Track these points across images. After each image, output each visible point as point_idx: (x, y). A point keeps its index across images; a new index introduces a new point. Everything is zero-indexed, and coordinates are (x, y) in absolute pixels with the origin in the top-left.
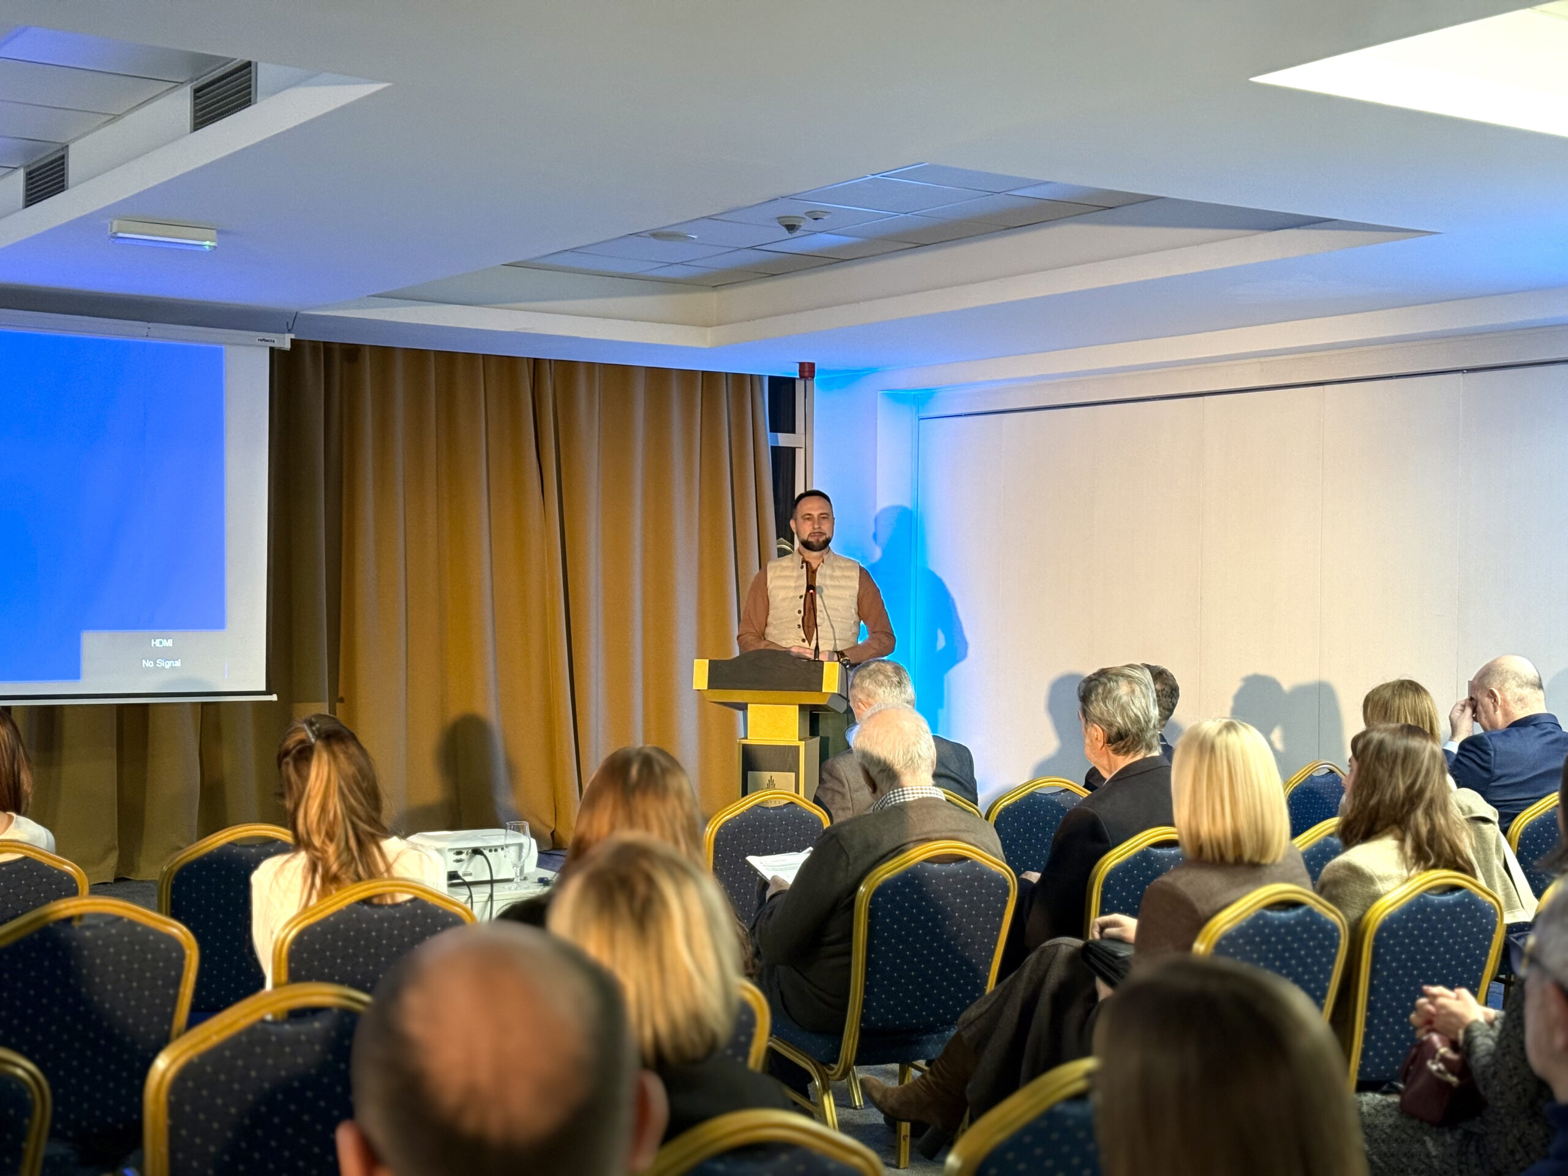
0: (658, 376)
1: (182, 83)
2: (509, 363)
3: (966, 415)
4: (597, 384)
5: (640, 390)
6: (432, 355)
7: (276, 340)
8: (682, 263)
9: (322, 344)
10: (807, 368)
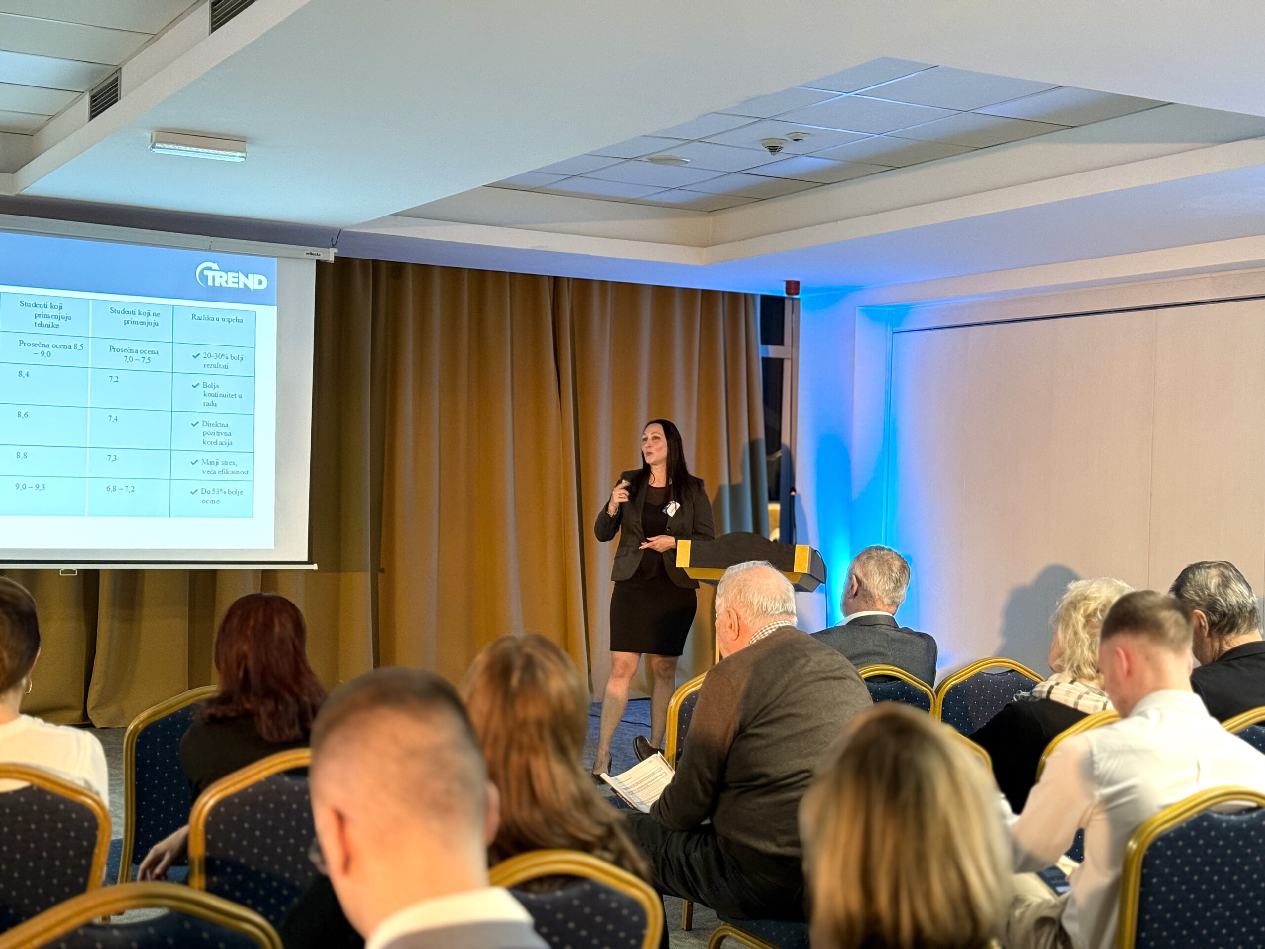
0: (663, 293)
2: (533, 280)
4: (609, 303)
5: (646, 307)
7: (321, 253)
8: (679, 189)
9: (371, 263)
10: (793, 286)
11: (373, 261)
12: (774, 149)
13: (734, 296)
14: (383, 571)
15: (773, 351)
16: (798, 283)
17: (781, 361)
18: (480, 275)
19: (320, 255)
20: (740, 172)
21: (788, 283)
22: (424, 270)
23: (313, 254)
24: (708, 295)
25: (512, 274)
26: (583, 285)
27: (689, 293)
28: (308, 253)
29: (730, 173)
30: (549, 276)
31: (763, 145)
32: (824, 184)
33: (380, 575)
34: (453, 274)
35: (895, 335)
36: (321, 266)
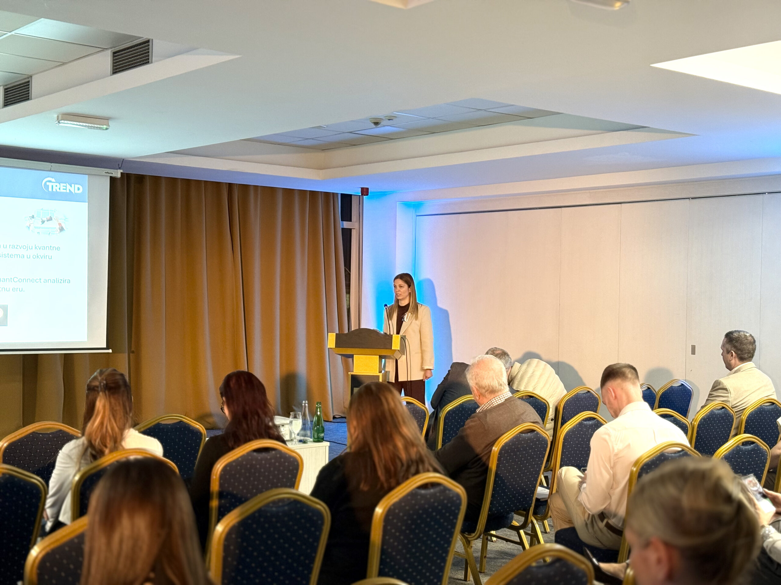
0: (289, 193)
1: (106, 49)
2: (218, 185)
3: (440, 214)
4: (259, 197)
5: (280, 199)
6: (179, 180)
7: (113, 173)
8: (312, 139)
9: (125, 174)
10: (365, 190)
11: (127, 173)
12: (376, 124)
13: (327, 194)
14: (133, 352)
15: (346, 225)
16: (367, 189)
17: (350, 230)
18: (188, 182)
19: (112, 173)
20: (351, 132)
21: (362, 189)
22: (156, 179)
23: (109, 173)
24: (313, 194)
25: (206, 182)
26: (245, 188)
27: (303, 193)
28: (106, 173)
29: (344, 133)
30: (226, 183)
31: (371, 121)
32: (392, 139)
33: (131, 354)
34: (173, 181)
35: (417, 217)
36: (113, 180)
